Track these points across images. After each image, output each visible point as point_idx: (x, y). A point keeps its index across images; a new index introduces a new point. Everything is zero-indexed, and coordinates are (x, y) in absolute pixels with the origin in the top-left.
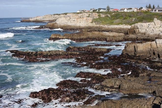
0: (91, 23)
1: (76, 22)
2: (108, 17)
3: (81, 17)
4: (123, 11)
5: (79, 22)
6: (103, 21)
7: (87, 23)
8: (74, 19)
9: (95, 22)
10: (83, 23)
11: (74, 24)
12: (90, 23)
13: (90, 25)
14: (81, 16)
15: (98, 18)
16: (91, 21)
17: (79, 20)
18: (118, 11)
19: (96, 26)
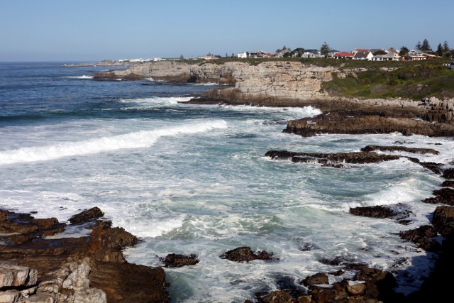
0: (320, 91)
1: (287, 89)
2: (353, 77)
3: (299, 78)
4: (363, 58)
5: (294, 89)
6: (346, 89)
7: (311, 92)
8: (281, 84)
9: (327, 90)
10: (302, 92)
11: (283, 95)
12: (317, 93)
13: (319, 98)
14: (297, 76)
15: (331, 79)
16: (319, 88)
17: (294, 85)
18: (351, 58)
19: (330, 98)
